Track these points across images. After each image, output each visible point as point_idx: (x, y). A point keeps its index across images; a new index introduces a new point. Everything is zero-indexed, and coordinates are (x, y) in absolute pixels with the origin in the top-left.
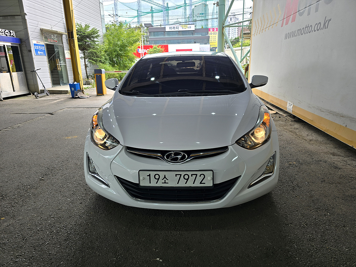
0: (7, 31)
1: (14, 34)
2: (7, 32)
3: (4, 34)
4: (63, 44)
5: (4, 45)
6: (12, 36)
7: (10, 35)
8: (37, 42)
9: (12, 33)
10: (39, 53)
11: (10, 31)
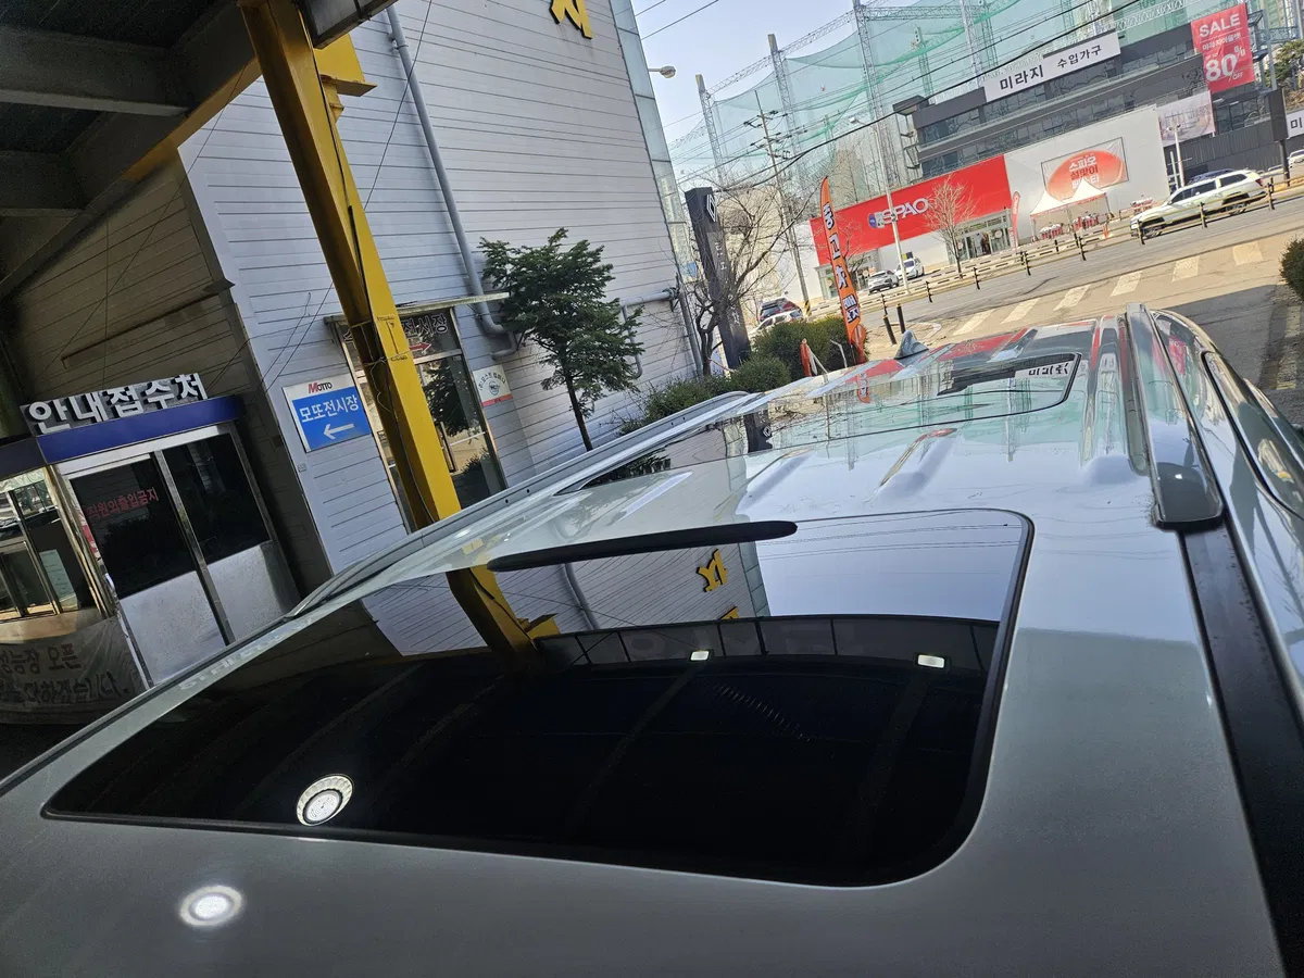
0: (156, 385)
1: (196, 388)
2: (158, 391)
3: (138, 404)
4: (459, 347)
5: (152, 454)
6: (189, 394)
7: (179, 397)
8: (316, 387)
9: (185, 385)
10: (328, 432)
11: (177, 380)
